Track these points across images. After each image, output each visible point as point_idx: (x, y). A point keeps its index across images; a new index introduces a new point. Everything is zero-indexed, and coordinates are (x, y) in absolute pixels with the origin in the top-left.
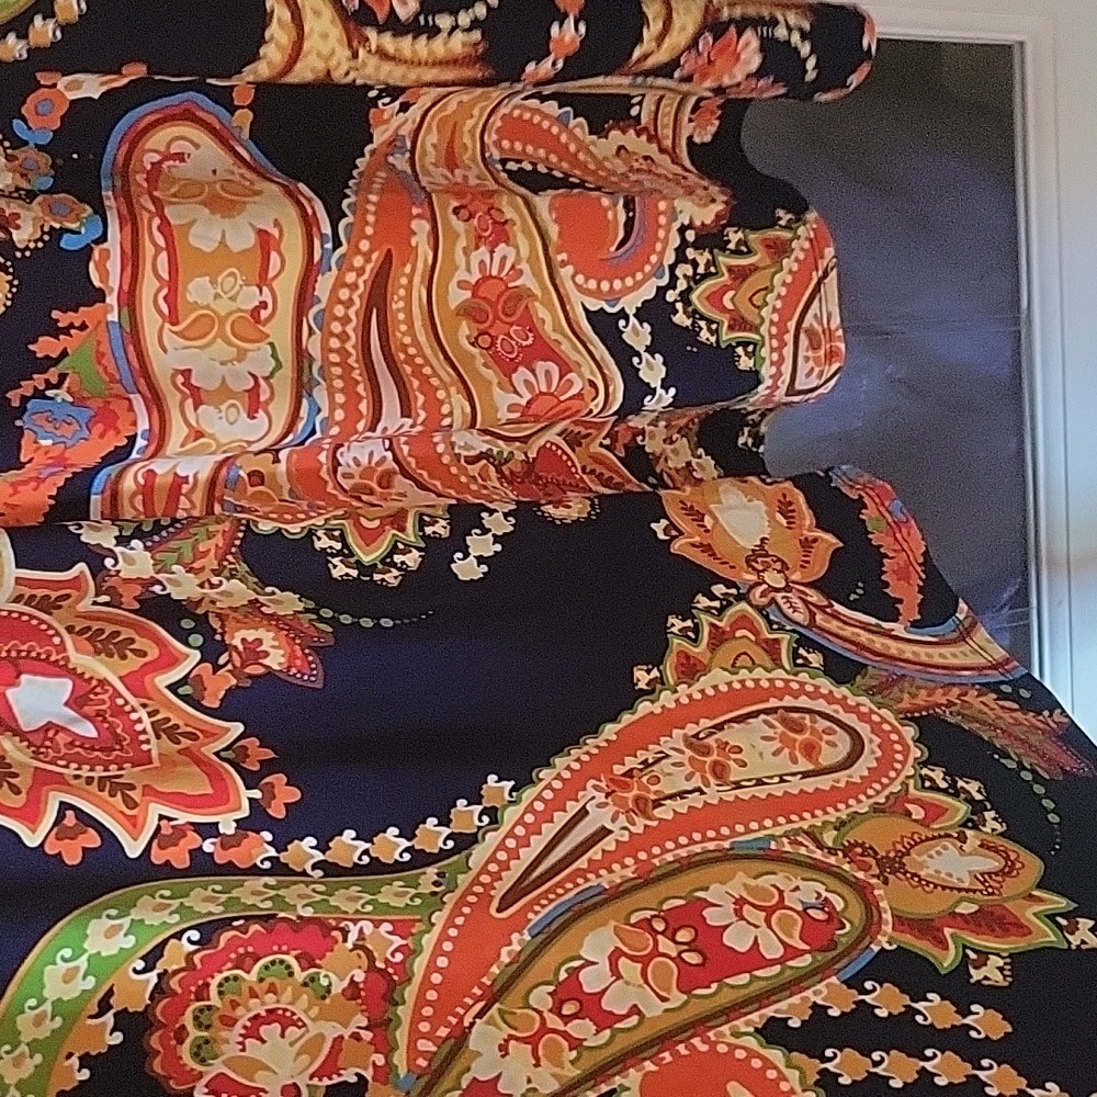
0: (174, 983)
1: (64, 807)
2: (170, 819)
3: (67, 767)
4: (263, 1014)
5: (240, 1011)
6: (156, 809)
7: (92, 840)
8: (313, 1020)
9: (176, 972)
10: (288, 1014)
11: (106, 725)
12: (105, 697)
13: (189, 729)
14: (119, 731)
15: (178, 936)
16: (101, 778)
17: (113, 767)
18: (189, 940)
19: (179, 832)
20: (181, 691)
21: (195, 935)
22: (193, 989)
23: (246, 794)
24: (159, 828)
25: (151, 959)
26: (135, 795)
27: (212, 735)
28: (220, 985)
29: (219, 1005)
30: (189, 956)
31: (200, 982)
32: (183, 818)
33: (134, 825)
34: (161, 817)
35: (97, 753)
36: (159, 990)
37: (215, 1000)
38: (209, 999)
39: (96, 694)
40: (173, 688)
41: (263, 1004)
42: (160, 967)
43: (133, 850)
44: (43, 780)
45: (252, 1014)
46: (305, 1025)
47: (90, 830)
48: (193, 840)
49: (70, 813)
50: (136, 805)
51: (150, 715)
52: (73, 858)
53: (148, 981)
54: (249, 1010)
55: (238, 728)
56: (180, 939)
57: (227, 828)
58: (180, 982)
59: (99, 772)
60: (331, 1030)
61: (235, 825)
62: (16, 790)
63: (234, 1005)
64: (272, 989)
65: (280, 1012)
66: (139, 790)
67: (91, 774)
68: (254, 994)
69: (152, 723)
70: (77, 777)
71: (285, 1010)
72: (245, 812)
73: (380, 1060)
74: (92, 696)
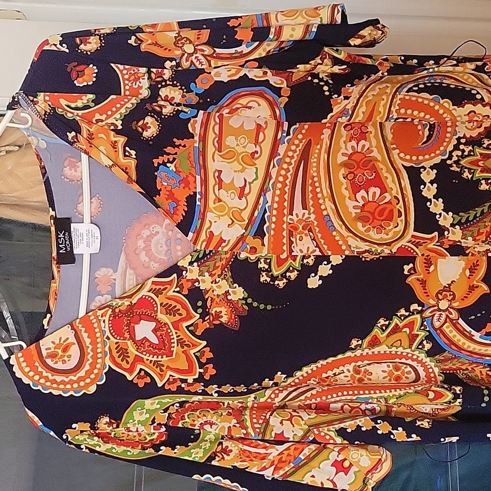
0: (173, 416)
1: (141, 370)
2: (173, 376)
3: (145, 355)
4: (203, 422)
5: (196, 422)
6: (169, 373)
7: (148, 380)
8: (220, 423)
9: (173, 413)
10: (211, 422)
11: (162, 340)
12: (165, 329)
13: (189, 343)
14: (166, 342)
15: (173, 405)
16: (155, 361)
17: (160, 357)
18: (176, 406)
19: (175, 380)
20: (190, 328)
21: (178, 405)
22: (180, 417)
23: (199, 370)
24: (169, 379)
25: (165, 410)
26: (164, 368)
27: (195, 346)
28: (188, 416)
29: (189, 421)
30: (177, 410)
31: (182, 415)
32: (177, 376)
33: (161, 377)
34: (170, 375)
35: (156, 350)
36: (169, 418)
37: (187, 420)
38: (185, 419)
39: (162, 328)
40: (187, 327)
41: (203, 420)
42: (168, 412)
43: (160, 385)
44: (138, 359)
45: (200, 423)
46: (217, 424)
47: (148, 377)
48: (179, 383)
49: (143, 372)
50: (163, 371)
51: (177, 337)
52: (141, 385)
53: (166, 415)
54: (199, 422)
55: (204, 343)
56: (173, 406)
57: (190, 380)
58: (175, 415)
59: (155, 359)
60: (227, 425)
61: (192, 380)
62: (128, 362)
63: (194, 421)
64: (204, 415)
65: (209, 422)
66: (165, 367)
67: (152, 359)
68: (198, 417)
69: (177, 340)
70: (147, 360)
71: (210, 421)
72: (197, 376)
73: (244, 431)
74: (161, 328)
